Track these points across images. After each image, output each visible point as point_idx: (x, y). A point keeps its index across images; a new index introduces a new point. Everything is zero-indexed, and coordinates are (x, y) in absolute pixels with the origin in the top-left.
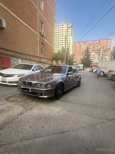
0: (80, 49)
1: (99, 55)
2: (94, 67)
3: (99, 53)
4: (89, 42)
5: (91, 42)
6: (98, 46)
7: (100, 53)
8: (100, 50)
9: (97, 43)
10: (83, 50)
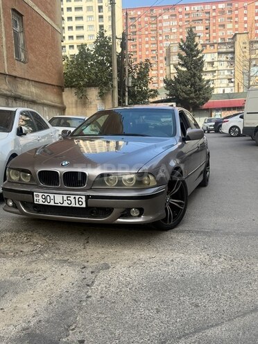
0: (156, 37)
1: (232, 62)
2: (218, 110)
3: (230, 56)
4: (188, 8)
5: (196, 8)
6: (223, 26)
7: (233, 53)
8: (234, 43)
9: (222, 12)
10: (166, 44)
